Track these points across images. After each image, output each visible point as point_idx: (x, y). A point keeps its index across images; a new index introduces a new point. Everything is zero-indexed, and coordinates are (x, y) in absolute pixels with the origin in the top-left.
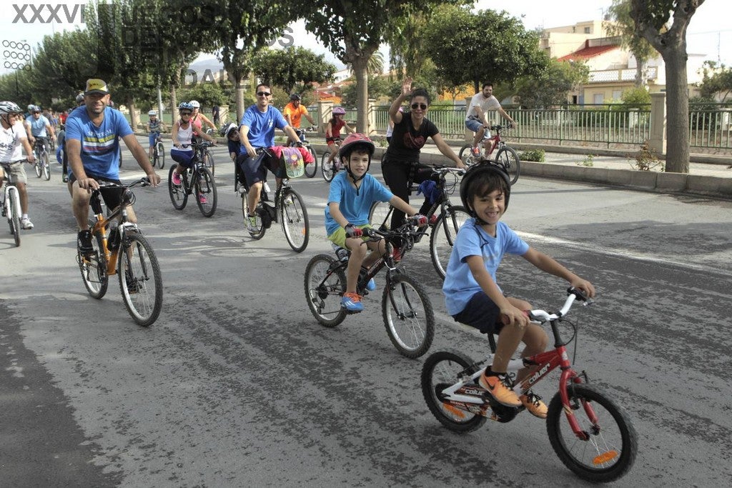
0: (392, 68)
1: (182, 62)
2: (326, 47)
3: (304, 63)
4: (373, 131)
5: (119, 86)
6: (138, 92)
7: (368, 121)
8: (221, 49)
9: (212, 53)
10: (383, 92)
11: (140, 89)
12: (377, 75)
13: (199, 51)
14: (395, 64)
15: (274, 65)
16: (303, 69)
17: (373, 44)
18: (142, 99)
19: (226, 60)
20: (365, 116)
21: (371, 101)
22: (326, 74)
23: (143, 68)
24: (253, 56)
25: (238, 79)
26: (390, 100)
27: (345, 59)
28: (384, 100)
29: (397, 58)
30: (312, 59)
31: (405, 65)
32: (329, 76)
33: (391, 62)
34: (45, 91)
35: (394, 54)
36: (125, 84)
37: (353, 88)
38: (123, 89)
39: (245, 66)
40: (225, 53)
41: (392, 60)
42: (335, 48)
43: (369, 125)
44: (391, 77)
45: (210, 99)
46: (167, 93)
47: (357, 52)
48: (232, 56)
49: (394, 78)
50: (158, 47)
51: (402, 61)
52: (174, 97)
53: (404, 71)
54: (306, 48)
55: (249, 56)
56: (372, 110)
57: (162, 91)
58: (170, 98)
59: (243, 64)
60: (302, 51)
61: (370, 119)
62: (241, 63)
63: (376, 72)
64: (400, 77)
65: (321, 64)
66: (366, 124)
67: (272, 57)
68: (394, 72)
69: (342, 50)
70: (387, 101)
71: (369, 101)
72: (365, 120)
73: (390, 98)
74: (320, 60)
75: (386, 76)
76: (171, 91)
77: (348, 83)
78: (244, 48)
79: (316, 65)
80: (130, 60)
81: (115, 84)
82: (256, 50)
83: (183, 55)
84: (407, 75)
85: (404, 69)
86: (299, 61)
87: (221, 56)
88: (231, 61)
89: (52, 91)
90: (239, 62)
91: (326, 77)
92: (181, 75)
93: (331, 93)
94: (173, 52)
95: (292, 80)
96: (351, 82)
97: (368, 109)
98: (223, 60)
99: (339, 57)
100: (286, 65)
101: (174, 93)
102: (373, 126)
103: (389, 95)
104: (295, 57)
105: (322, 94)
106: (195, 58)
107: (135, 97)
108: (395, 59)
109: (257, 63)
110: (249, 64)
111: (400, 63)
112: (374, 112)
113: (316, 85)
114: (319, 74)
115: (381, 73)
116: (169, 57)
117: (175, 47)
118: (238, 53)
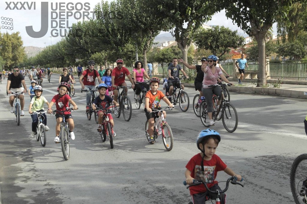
0: (278, 35)
1: (150, 37)
2: (239, 26)
3: (224, 37)
4: (268, 77)
5: (114, 51)
6: (125, 55)
7: (266, 71)
8: (174, 29)
9: (168, 31)
10: (273, 50)
11: (126, 53)
12: (269, 40)
13: (160, 30)
14: (281, 33)
15: (207, 38)
16: (224, 40)
17: (269, 24)
18: (127, 59)
19: (177, 35)
20: (264, 68)
21: (267, 58)
22: (238, 42)
23: (127, 41)
24: (193, 33)
25: (183, 47)
26: (277, 56)
27: (250, 33)
28: (274, 56)
29: (282, 29)
30: (229, 34)
31: (287, 33)
32: (240, 44)
33: (278, 32)
34: (72, 55)
35: (280, 27)
36: (118, 50)
37: (253, 48)
38: (116, 53)
39: (188, 39)
40: (176, 31)
41: (279, 31)
42: (244, 27)
43: (266, 74)
44: (278, 41)
45: (167, 59)
46: (141, 55)
47: (258, 28)
48: (181, 33)
49: (280, 42)
50: (137, 28)
51: (285, 31)
52: (146, 57)
53: (287, 37)
54: (226, 27)
55: (190, 32)
56: (267, 64)
57: (138, 54)
58: (143, 58)
59: (187, 37)
60: (223, 29)
61: (266, 70)
62: (185, 37)
63: (268, 38)
64: (284, 41)
65: (235, 36)
66: (264, 73)
67: (205, 33)
68: (280, 38)
69: (249, 28)
70: (275, 57)
71: (266, 58)
72: (264, 70)
73: (277, 54)
74: (235, 34)
75: (274, 41)
76: (144, 54)
77: (250, 45)
78: (188, 28)
79: (232, 38)
80: (120, 36)
81: (111, 51)
82: (195, 29)
83: (151, 33)
84: (288, 39)
85: (287, 36)
86: (222, 35)
87: (174, 34)
88: (180, 36)
89: (76, 55)
90: (185, 36)
91: (238, 44)
92: (150, 44)
93: (239, 52)
94: (145, 31)
95: (218, 47)
96: (252, 45)
97: (265, 63)
98: (175, 35)
99: (247, 32)
100: (213, 38)
101: (146, 55)
102: (268, 74)
103: (277, 52)
104: (219, 33)
105: (234, 53)
106: (157, 34)
107: (123, 58)
108: (280, 30)
109: (196, 37)
110: (191, 38)
111: (284, 32)
112: (269, 65)
113: (232, 49)
114: (234, 43)
115: (271, 39)
116: (143, 34)
117: (147, 28)
118: (184, 31)
